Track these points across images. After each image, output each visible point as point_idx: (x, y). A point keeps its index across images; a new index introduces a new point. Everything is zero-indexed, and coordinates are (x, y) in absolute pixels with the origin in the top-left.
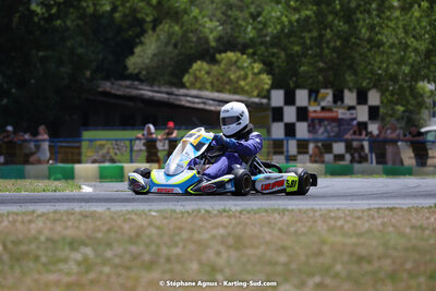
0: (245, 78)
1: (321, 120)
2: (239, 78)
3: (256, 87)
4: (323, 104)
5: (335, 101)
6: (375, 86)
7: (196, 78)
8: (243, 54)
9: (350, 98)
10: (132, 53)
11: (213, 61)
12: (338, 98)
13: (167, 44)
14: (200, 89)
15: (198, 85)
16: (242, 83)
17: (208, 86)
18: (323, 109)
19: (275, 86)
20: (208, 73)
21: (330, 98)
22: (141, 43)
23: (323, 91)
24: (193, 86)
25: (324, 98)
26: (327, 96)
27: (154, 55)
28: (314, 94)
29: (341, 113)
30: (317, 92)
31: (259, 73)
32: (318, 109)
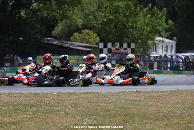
0: (91, 38)
1: (116, 53)
2: (89, 38)
3: (95, 41)
4: (116, 47)
5: (120, 47)
6: (133, 42)
7: (75, 38)
8: (90, 30)
9: (125, 45)
10: (54, 29)
11: (81, 32)
12: (121, 46)
13: (65, 26)
14: (76, 42)
15: (75, 40)
16: (90, 40)
17: (79, 41)
18: (116, 49)
19: (101, 41)
20: (79, 36)
21: (119, 46)
22: (57, 26)
23: (116, 43)
24: (74, 41)
25: (117, 46)
26: (118, 45)
27: (61, 30)
28: (113, 44)
29: (122, 51)
30: (114, 44)
31: (96, 37)
32: (115, 49)
